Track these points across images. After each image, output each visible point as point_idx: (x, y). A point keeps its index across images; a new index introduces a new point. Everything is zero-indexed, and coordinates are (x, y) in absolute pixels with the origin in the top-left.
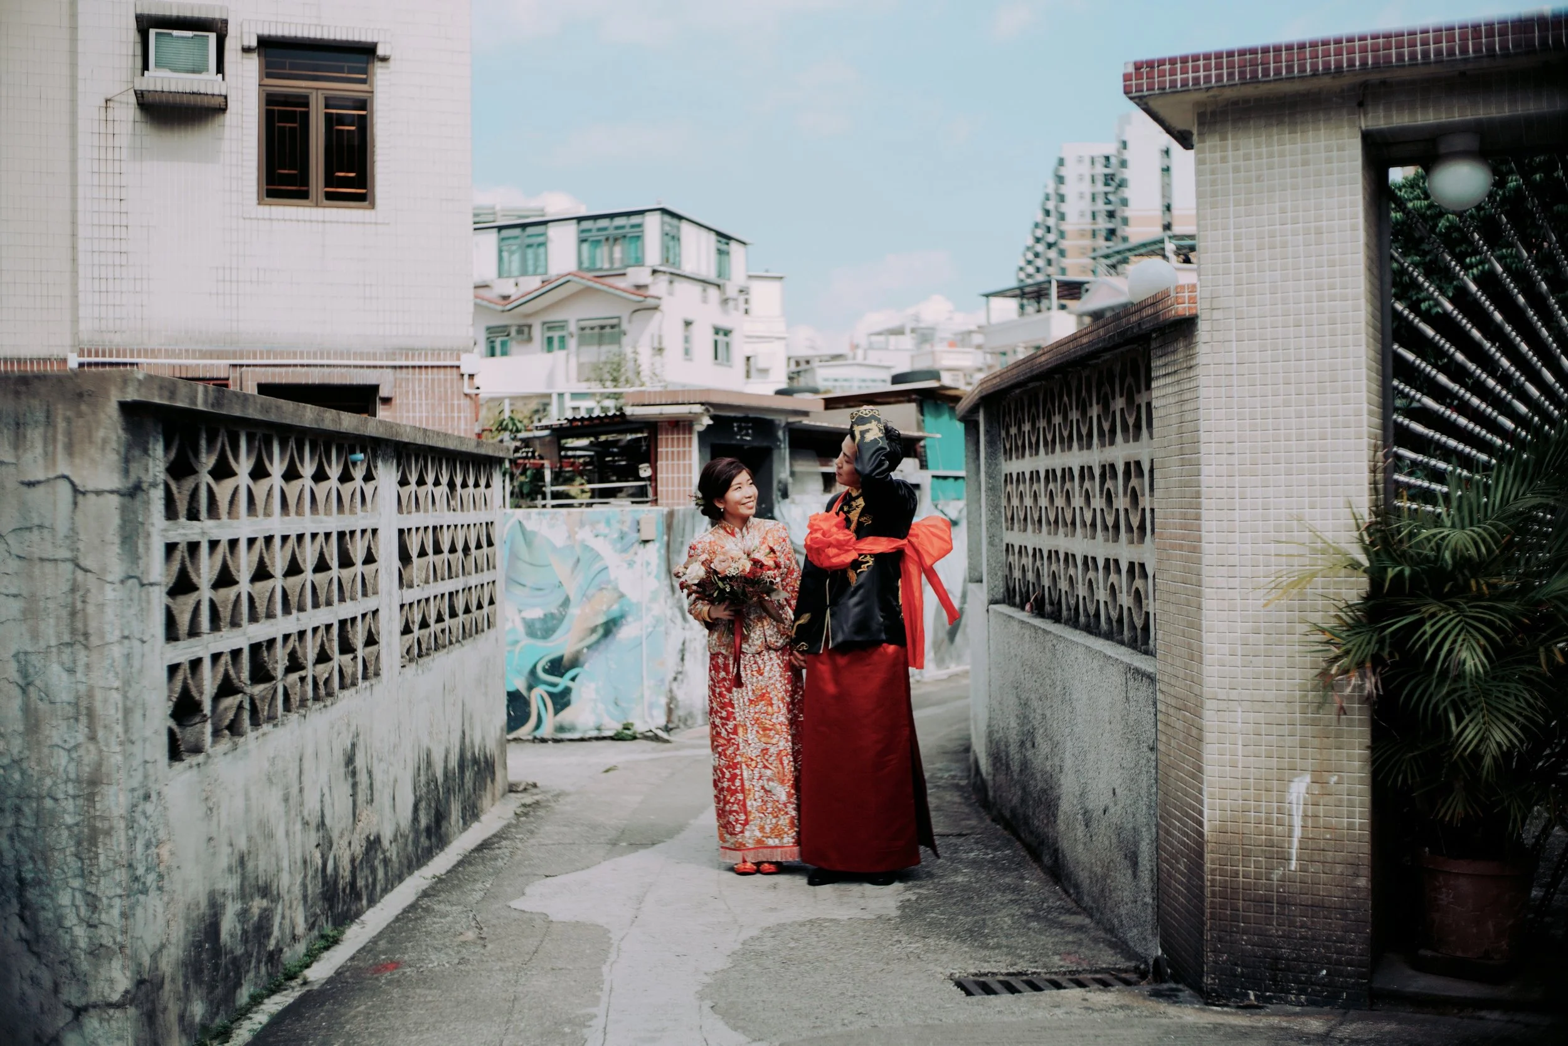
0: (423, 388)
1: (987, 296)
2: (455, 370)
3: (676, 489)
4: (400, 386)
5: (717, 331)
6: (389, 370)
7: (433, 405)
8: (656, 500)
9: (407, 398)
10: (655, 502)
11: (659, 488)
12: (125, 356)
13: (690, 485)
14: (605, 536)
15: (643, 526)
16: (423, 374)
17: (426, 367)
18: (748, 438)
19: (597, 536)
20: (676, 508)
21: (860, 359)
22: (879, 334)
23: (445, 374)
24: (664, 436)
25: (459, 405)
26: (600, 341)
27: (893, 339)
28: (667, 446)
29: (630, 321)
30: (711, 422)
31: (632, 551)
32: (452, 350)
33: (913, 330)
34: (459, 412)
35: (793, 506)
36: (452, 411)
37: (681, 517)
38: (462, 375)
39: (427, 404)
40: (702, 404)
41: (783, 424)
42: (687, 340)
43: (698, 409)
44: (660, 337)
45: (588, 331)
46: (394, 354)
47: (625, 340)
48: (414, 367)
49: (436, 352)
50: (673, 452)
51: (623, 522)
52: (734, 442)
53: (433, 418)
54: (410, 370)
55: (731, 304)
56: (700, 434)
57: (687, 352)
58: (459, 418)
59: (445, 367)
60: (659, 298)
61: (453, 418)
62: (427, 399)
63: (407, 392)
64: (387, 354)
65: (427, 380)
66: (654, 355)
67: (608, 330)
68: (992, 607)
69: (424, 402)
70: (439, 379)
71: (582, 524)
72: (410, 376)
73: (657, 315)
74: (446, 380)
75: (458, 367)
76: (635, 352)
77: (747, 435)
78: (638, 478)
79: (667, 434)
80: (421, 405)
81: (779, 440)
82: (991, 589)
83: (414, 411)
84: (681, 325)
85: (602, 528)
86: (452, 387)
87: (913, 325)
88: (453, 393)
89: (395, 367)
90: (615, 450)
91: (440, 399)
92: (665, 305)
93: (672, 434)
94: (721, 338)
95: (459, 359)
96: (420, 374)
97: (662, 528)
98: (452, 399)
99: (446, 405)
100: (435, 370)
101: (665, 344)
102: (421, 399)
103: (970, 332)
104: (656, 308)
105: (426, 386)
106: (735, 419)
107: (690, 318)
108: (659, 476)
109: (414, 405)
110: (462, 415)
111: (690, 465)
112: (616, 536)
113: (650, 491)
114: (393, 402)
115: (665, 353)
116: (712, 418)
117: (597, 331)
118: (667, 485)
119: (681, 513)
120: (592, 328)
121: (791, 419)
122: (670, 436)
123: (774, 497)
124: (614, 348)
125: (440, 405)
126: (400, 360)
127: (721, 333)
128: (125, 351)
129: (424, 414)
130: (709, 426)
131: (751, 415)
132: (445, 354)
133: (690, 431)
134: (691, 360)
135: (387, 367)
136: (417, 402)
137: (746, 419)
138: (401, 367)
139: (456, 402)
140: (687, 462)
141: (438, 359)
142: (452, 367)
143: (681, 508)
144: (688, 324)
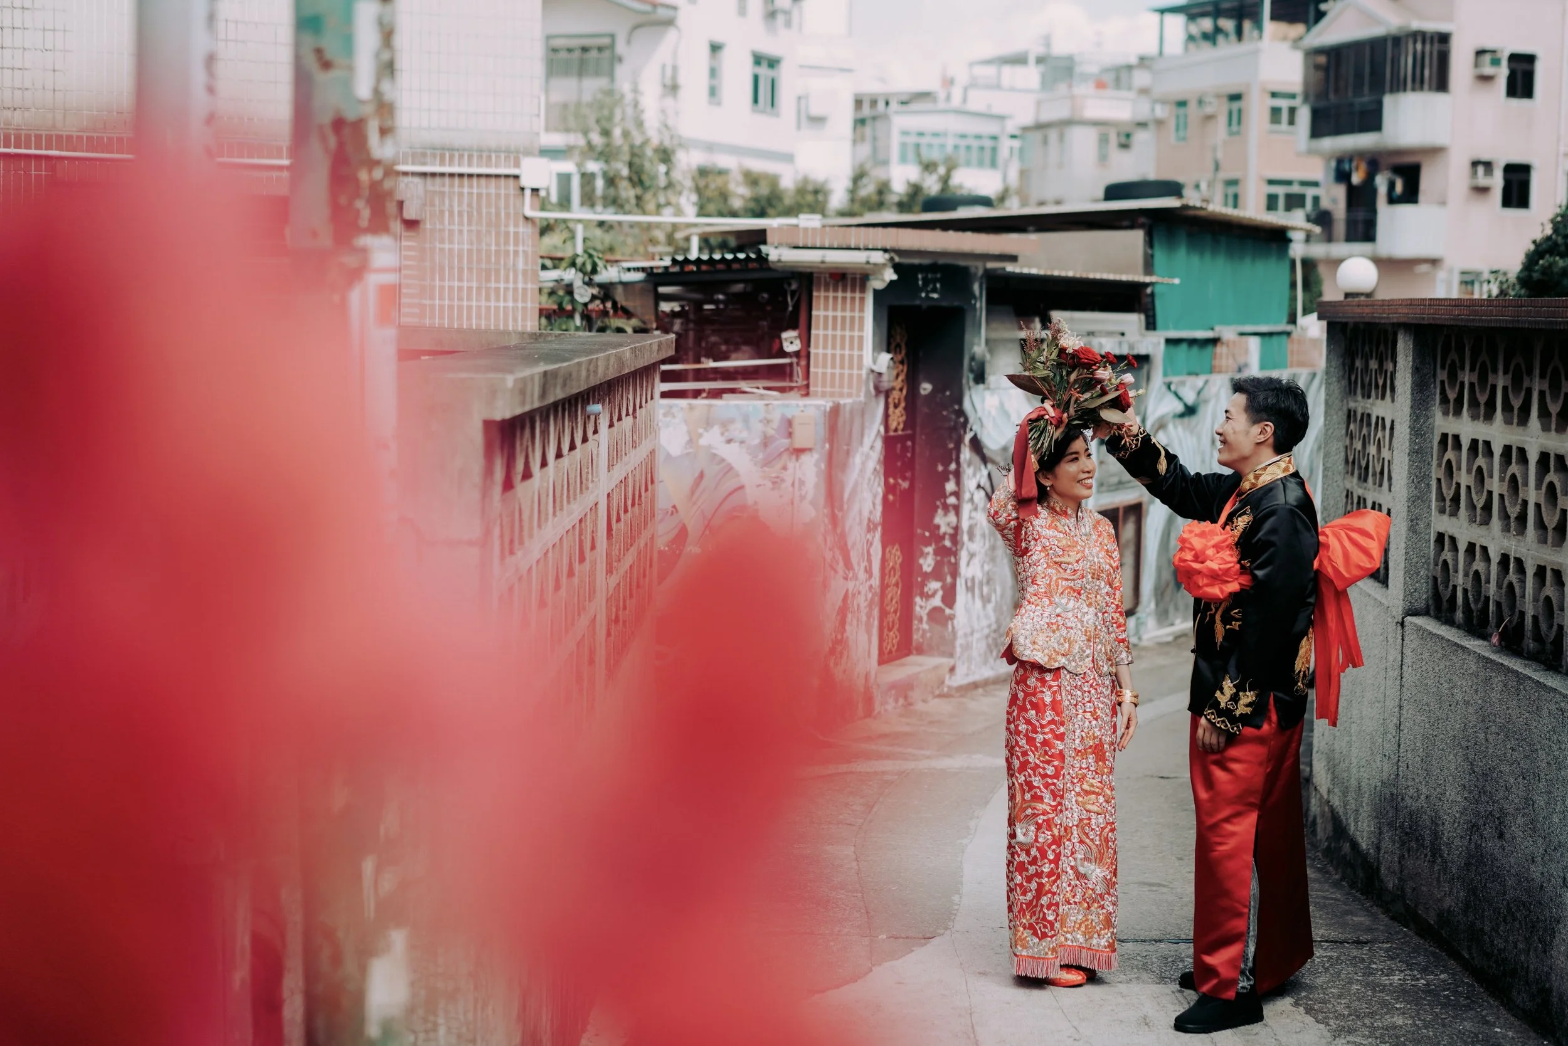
0: (465, 207)
1: (1162, 11)
2: (511, 181)
3: (837, 371)
4: (432, 205)
5: (758, 59)
6: (417, 180)
7: (479, 232)
8: (807, 386)
9: (442, 222)
10: (806, 391)
11: (812, 369)
12: (28, 147)
13: (860, 367)
14: (742, 442)
15: (797, 430)
16: (466, 188)
17: (470, 176)
18: (935, 296)
19: (729, 441)
20: (842, 402)
21: (956, 100)
22: (988, 62)
23: (498, 187)
24: (822, 294)
25: (516, 234)
26: (582, 70)
27: (1007, 70)
28: (826, 309)
29: (629, 42)
30: (895, 277)
31: (779, 465)
32: (508, 151)
33: (1040, 60)
34: (516, 244)
35: (987, 394)
36: (507, 243)
37: (847, 416)
38: (522, 189)
39: (470, 231)
40: (885, 250)
41: (980, 272)
42: (713, 72)
43: (879, 257)
44: (675, 68)
45: (563, 55)
46: (424, 155)
47: (621, 71)
48: (452, 175)
49: (484, 153)
50: (835, 318)
51: (768, 422)
52: (918, 302)
53: (479, 251)
54: (447, 180)
55: (780, 19)
56: (876, 293)
57: (713, 92)
58: (516, 253)
59: (497, 176)
60: (675, 8)
61: (507, 252)
62: (470, 223)
63: (442, 212)
64: (414, 155)
65: (470, 194)
66: (664, 96)
67: (594, 54)
68: (1409, 619)
69: (465, 228)
70: (488, 195)
71: (708, 424)
72: (446, 189)
73: (671, 34)
74: (498, 196)
75: (516, 177)
76: (635, 91)
77: (934, 290)
78: (782, 354)
79: (827, 290)
80: (461, 232)
81: (974, 297)
82: (1408, 594)
83: (451, 242)
84: (706, 50)
85: (737, 430)
86: (507, 207)
87: (1040, 50)
88: (507, 215)
89: (424, 175)
90: (721, 297)
91: (489, 224)
92: (682, 19)
93: (836, 290)
94: (764, 71)
95: (517, 164)
96: (461, 186)
97: (822, 431)
98: (507, 225)
99: (498, 234)
100: (483, 181)
101: (682, 80)
102: (461, 223)
103: (1130, 68)
104: (670, 23)
105: (470, 205)
106: (920, 268)
107: (718, 38)
108: (812, 350)
109: (451, 232)
110: (521, 248)
111: (861, 338)
112: (757, 441)
113: (799, 371)
114: (422, 226)
115: (682, 93)
116: (897, 268)
117: (577, 54)
118: (825, 366)
119: (848, 408)
120: (570, 50)
121: (991, 265)
122: (831, 294)
123: (964, 381)
124: (602, 82)
125: (489, 232)
126: (433, 164)
127: (765, 64)
128: (28, 137)
129: (466, 247)
130: (892, 282)
131: (941, 261)
132: (498, 157)
133: (863, 289)
134: (719, 104)
135: (414, 174)
136: (456, 227)
137: (934, 268)
138: (433, 175)
139: (512, 229)
140: (856, 333)
141: (488, 165)
142: (507, 176)
143: (849, 401)
144: (715, 48)
